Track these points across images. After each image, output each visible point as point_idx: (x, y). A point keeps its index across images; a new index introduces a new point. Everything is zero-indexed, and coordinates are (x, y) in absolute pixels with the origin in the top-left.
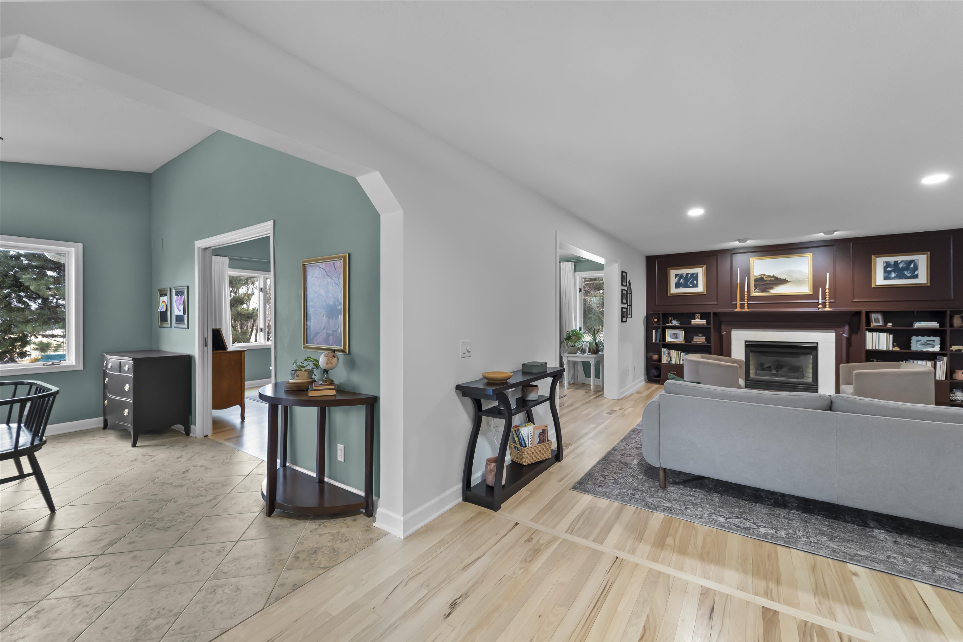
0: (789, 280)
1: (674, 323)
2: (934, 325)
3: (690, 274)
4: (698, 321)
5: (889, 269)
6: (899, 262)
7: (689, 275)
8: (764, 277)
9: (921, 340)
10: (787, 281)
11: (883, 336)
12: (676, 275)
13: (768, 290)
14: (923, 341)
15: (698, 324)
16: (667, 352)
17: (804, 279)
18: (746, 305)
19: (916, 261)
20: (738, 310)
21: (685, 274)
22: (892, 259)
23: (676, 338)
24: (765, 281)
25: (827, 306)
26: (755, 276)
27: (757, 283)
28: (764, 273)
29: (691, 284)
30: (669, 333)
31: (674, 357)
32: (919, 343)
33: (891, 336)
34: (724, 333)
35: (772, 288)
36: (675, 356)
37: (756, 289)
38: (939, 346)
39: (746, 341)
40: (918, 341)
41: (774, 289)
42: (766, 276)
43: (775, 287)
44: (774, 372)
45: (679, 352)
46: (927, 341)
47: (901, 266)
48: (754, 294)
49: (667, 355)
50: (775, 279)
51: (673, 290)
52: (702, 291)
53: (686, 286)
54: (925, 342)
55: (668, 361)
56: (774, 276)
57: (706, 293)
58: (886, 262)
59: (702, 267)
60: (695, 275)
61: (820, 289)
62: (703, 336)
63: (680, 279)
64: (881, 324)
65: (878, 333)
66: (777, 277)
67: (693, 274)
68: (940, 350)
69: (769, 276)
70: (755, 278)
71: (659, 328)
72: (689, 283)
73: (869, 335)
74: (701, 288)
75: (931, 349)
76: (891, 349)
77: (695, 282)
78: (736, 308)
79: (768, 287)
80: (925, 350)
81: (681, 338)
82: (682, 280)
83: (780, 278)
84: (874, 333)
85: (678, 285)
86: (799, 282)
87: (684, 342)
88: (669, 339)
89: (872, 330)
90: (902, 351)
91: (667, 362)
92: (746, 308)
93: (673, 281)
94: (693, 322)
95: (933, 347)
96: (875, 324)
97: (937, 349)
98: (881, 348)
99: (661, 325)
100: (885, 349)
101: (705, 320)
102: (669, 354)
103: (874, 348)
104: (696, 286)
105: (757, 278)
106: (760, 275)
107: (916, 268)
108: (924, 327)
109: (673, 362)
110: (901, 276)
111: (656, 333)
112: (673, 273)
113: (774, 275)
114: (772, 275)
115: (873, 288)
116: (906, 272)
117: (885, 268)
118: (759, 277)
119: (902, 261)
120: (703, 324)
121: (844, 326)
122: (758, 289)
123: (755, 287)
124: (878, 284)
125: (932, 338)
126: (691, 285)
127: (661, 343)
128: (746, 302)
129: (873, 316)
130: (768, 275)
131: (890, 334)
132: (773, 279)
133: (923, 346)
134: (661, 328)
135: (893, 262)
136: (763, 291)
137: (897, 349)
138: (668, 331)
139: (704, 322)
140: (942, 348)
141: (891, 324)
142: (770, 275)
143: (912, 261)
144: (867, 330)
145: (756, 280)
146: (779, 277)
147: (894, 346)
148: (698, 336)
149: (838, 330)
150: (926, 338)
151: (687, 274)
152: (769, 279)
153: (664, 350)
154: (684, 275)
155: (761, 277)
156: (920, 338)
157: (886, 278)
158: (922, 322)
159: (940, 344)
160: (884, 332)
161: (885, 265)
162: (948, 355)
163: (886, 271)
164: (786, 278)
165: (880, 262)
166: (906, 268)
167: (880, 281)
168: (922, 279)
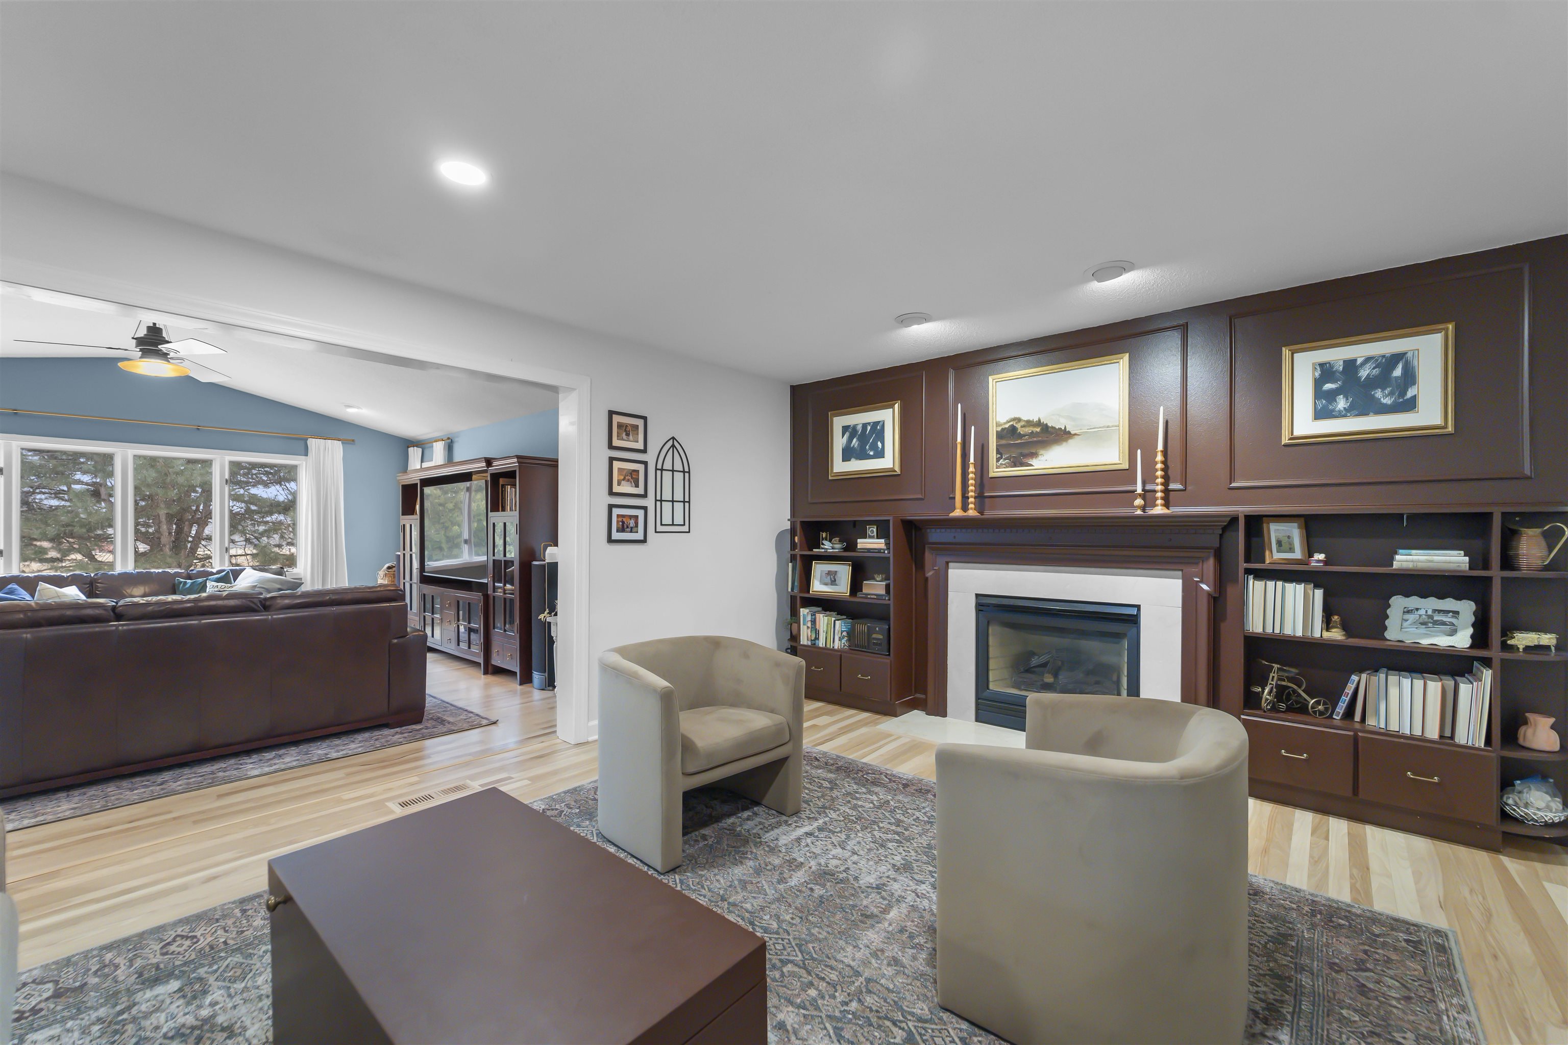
0: (1073, 432)
1: (828, 546)
2: (1455, 559)
3: (869, 423)
4: (871, 543)
5: (1328, 386)
6: (1359, 361)
7: (869, 428)
8: (1018, 426)
9: (1417, 609)
10: (1069, 433)
11: (1295, 592)
12: (845, 429)
13: (1025, 460)
14: (1422, 612)
15: (869, 551)
16: (809, 618)
17: (1108, 427)
18: (972, 500)
19: (1409, 355)
20: (957, 512)
21: (861, 425)
22: (1337, 355)
23: (833, 582)
24: (1021, 436)
25: (1159, 501)
26: (998, 425)
27: (1003, 442)
28: (1017, 416)
29: (871, 449)
30: (819, 569)
31: (824, 632)
32: (1411, 617)
33: (1319, 594)
34: (933, 572)
35: (1034, 455)
36: (825, 629)
37: (1001, 458)
38: (1470, 631)
39: (977, 595)
40: (1409, 612)
41: (1040, 458)
42: (1022, 423)
43: (1041, 452)
44: (1049, 679)
45: (833, 619)
46: (1434, 611)
47: (1364, 373)
48: (998, 469)
49: (811, 624)
50: (1042, 429)
51: (840, 466)
52: (891, 465)
53: (863, 456)
54: (1431, 617)
55: (811, 640)
56: (1039, 423)
57: (899, 472)
58: (1322, 365)
59: (892, 406)
60: (878, 427)
61: (1139, 451)
62: (880, 579)
63: (850, 440)
65: (1280, 584)
66: (1047, 424)
67: (876, 424)
68: (1471, 647)
69: (1029, 423)
70: (999, 429)
72: (867, 447)
73: (1256, 588)
74: (889, 461)
75: (1443, 641)
76: (1317, 634)
77: (880, 444)
78: (954, 509)
79: (1026, 451)
80: (1425, 642)
81: (842, 588)
82: (855, 440)
83: (1052, 427)
84: (1271, 584)
85: (848, 454)
86: (1097, 435)
87: (848, 594)
88: (818, 587)
89: (1263, 575)
90: (1354, 642)
91: (809, 643)
92: (972, 509)
93: (839, 442)
94: (864, 544)
95: (1453, 633)
96: (1278, 556)
97: (1462, 640)
98: (1288, 631)
99: (801, 552)
100: (1300, 633)
101: (886, 541)
102: (814, 622)
103: (1269, 630)
104: (880, 454)
105: (1003, 430)
106: (1009, 422)
107: (1410, 377)
108: (1420, 566)
109: (821, 643)
110: (1363, 407)
111: (794, 570)
112: (839, 422)
113: (1039, 420)
114: (1036, 419)
115: (1286, 445)
116: (1378, 394)
117: (1318, 384)
118: (1007, 426)
119: (1368, 360)
120: (883, 551)
121: (1204, 560)
122: (1005, 459)
123: (998, 452)
124: (1297, 433)
125: (1449, 604)
126: (872, 453)
127: (802, 595)
128: (972, 494)
129: (1275, 531)
130: (1025, 419)
131: (1317, 586)
132: (1038, 430)
133: (1422, 630)
134: (799, 558)
135: (1341, 363)
136: (1016, 463)
137: (1336, 635)
138: (818, 566)
140: (1481, 637)
141: (1321, 557)
142: (1031, 419)
143: (1397, 358)
144: (1248, 572)
145: (1000, 436)
146: (1050, 425)
147: (1328, 624)
148: (872, 579)
149: (1194, 569)
150: (1432, 603)
151: (865, 426)
152: (1028, 430)
153: (804, 612)
154: (859, 428)
155: (1012, 425)
156: (1414, 602)
157: (1320, 414)
158: (1414, 552)
159: (1473, 625)
160: (1303, 582)
161: (1317, 374)
162: (1496, 663)
163: (1319, 393)
164: (1065, 427)
165: (1303, 366)
166: (1381, 380)
167: (1304, 424)
168: (1429, 413)
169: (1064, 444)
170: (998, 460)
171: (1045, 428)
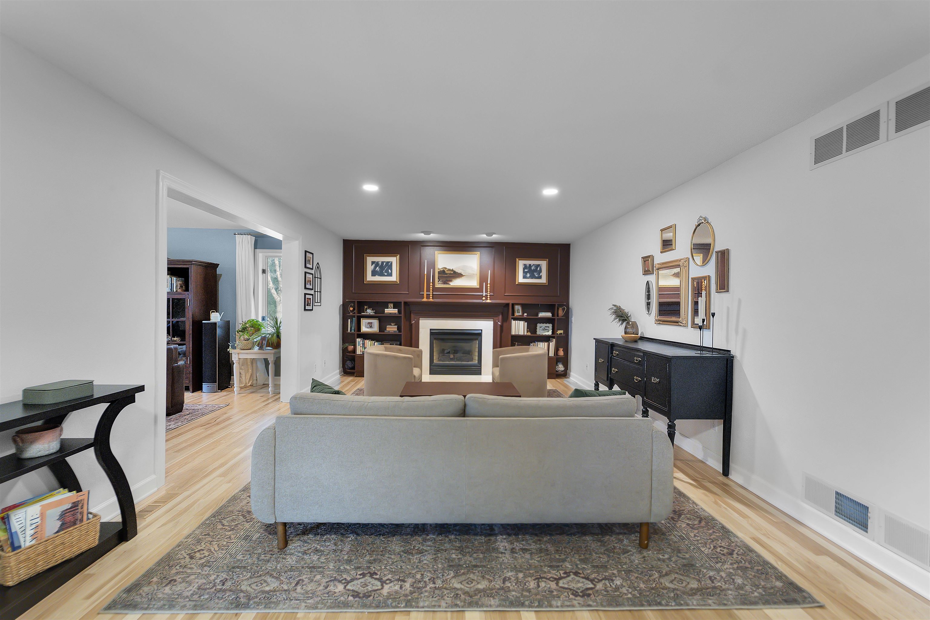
1: (370, 312)
2: (549, 315)
3: (385, 262)
4: (390, 310)
5: (526, 270)
6: (532, 265)
7: (385, 264)
8: (446, 270)
10: (462, 275)
11: (522, 323)
12: (373, 263)
13: (448, 282)
15: (390, 313)
16: (361, 342)
17: (474, 274)
18: (431, 295)
19: (541, 265)
20: (425, 300)
22: (528, 262)
23: (371, 327)
24: (447, 274)
25: (489, 298)
26: (439, 269)
27: (440, 275)
28: (444, 267)
29: (386, 272)
30: (364, 322)
32: (541, 328)
33: (526, 323)
34: (414, 322)
35: (451, 281)
36: (369, 347)
37: (440, 281)
38: (551, 330)
39: (431, 330)
40: (540, 327)
41: (453, 282)
42: (447, 270)
43: (453, 280)
44: (452, 356)
45: (373, 342)
47: (533, 268)
48: (438, 285)
49: (362, 346)
51: (370, 278)
52: (395, 280)
53: (381, 274)
54: (544, 328)
56: (452, 270)
57: (398, 283)
58: (525, 264)
59: (396, 256)
60: (389, 264)
61: (484, 283)
62: (395, 325)
63: (375, 267)
64: (520, 314)
67: (388, 262)
68: (552, 334)
69: (449, 270)
70: (439, 271)
71: (354, 317)
72: (384, 271)
73: (513, 322)
74: (394, 278)
75: (547, 334)
76: (526, 334)
77: (390, 271)
78: (423, 298)
79: (448, 279)
80: (544, 334)
81: (375, 329)
82: (378, 268)
83: (457, 272)
84: (517, 321)
85: (374, 273)
86: (470, 276)
87: (378, 332)
88: (364, 329)
89: (515, 319)
90: (532, 335)
91: (361, 353)
92: (431, 298)
93: (370, 268)
94: (387, 311)
95: (548, 331)
96: (517, 314)
97: (550, 333)
98: (520, 334)
99: (356, 315)
100: (522, 334)
101: (397, 310)
102: (364, 344)
103: (516, 334)
104: (390, 275)
106: (442, 268)
107: (540, 271)
108: (544, 316)
110: (532, 277)
111: (351, 322)
112: (370, 260)
114: (451, 269)
115: (517, 285)
116: (535, 274)
117: (524, 269)
118: (442, 270)
119: (533, 265)
120: (395, 314)
121: (499, 315)
123: (438, 279)
124: (519, 282)
125: (548, 325)
126: (386, 274)
127: (356, 333)
128: (431, 293)
129: (517, 307)
130: (448, 268)
132: (452, 272)
133: (543, 332)
134: (356, 317)
135: (528, 265)
136: (445, 283)
137: (529, 334)
138: (363, 320)
139: (396, 311)
140: (553, 333)
141: (526, 314)
143: (539, 265)
144: (512, 318)
145: (439, 273)
147: (527, 332)
148: (391, 325)
149: (496, 318)
150: (545, 325)
151: (383, 262)
152: (449, 272)
153: (358, 340)
154: (380, 263)
156: (541, 325)
157: (525, 277)
158: (542, 313)
160: (522, 321)
161: (524, 267)
162: (556, 337)
163: (524, 272)
164: (461, 273)
165: (521, 264)
166: (535, 270)
167: (521, 279)
168: (544, 280)
169: (461, 278)
170: (438, 281)
171: (455, 272)
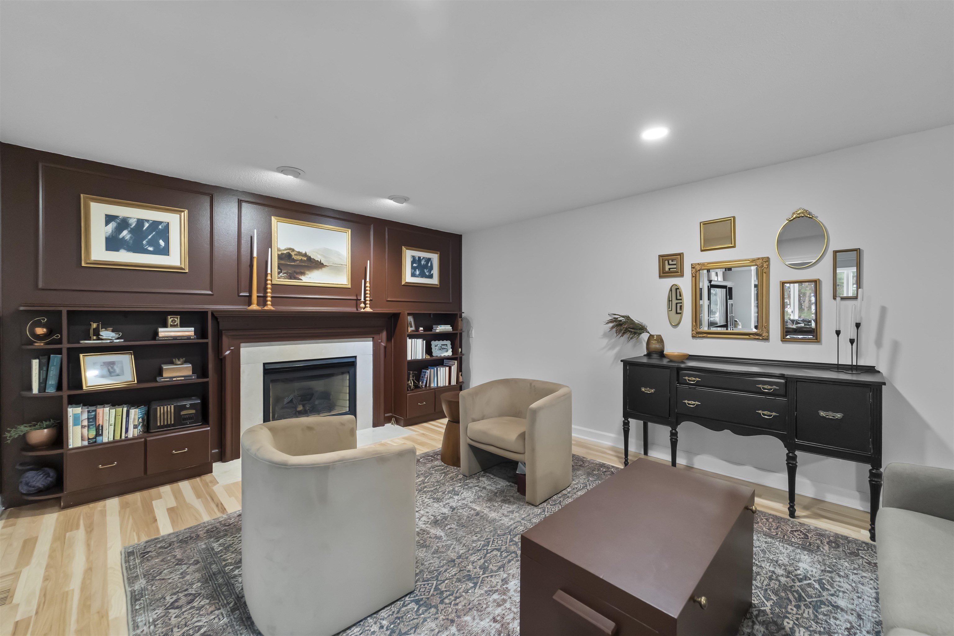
0: (324, 264)
1: (105, 335)
2: (447, 328)
3: (147, 221)
4: (174, 331)
5: (415, 265)
6: (422, 258)
7: (147, 225)
8: (293, 254)
9: (438, 345)
10: (323, 264)
11: (418, 342)
12: (109, 218)
13: (297, 276)
14: (439, 346)
15: (175, 338)
16: (84, 416)
17: (342, 265)
18: (268, 299)
19: (432, 259)
20: (254, 307)
21: (135, 220)
22: (418, 254)
23: (113, 373)
24: (294, 260)
25: (368, 305)
26: (279, 250)
27: (283, 262)
28: (289, 247)
29: (149, 245)
30: (90, 362)
31: (110, 425)
32: (437, 348)
33: (424, 342)
34: (228, 352)
35: (303, 274)
36: (112, 422)
37: (281, 272)
38: (451, 350)
39: (264, 364)
40: (436, 346)
41: (306, 276)
42: (296, 253)
43: (307, 272)
44: (300, 408)
45: (125, 409)
46: (442, 345)
47: (422, 262)
48: (279, 280)
49: (85, 423)
50: (307, 259)
51: (99, 253)
52: (177, 263)
53: (137, 248)
54: (441, 347)
55: (89, 439)
56: (305, 255)
57: (187, 271)
58: (413, 256)
59: (178, 213)
60: (160, 227)
61: (360, 280)
62: (186, 362)
63: (118, 230)
64: (413, 328)
65: (415, 339)
66: (310, 257)
67: (155, 224)
68: (452, 354)
69: (299, 254)
70: (280, 253)
71: (59, 352)
72: (144, 242)
73: (409, 341)
74: (175, 259)
75: (446, 354)
76: (424, 357)
77: (162, 243)
78: (251, 305)
79: (298, 271)
80: (443, 355)
81: (125, 376)
82: (125, 232)
83: (313, 259)
84: (412, 340)
85: (113, 244)
86: (336, 268)
87: (136, 382)
88: (93, 381)
89: (409, 336)
90: (429, 358)
91: (86, 443)
92: (269, 305)
93: (99, 230)
94: (163, 332)
95: (447, 351)
96: (411, 329)
97: (449, 353)
98: (418, 358)
99: (65, 345)
100: (420, 358)
101: (193, 329)
102: (93, 419)
103: (413, 358)
104: (165, 251)
105: (282, 254)
106: (286, 250)
107: (431, 268)
108: (444, 330)
109: (107, 437)
110: (422, 275)
111: (45, 367)
112: (98, 210)
113: (306, 253)
114: (304, 252)
115: (403, 285)
116: (426, 271)
117: (413, 262)
118: (285, 252)
119: (424, 258)
120: (189, 338)
121: (381, 332)
122: (284, 273)
123: (280, 268)
124: (407, 281)
125: (445, 342)
126: (151, 249)
127: (65, 393)
128: (268, 295)
130: (297, 251)
131: (424, 340)
132: (305, 259)
133: (440, 352)
134: (65, 352)
135: (418, 257)
136: (291, 277)
138: (86, 358)
139: (189, 332)
140: (453, 352)
141: (422, 329)
142: (301, 251)
143: (429, 259)
144: (406, 335)
145: (280, 257)
146: (312, 257)
147: (425, 354)
148: (172, 363)
150: (441, 342)
151: (140, 222)
152: (299, 258)
153: (73, 411)
154: (133, 222)
155: (289, 253)
156: (437, 342)
157: (413, 275)
158: (442, 326)
159: (451, 348)
160: (420, 338)
161: (412, 259)
162: (456, 359)
163: (413, 268)
164: (321, 260)
165: (408, 255)
166: (426, 266)
167: (408, 278)
168: (435, 281)
169: (320, 270)
170: (279, 273)
171: (309, 259)
